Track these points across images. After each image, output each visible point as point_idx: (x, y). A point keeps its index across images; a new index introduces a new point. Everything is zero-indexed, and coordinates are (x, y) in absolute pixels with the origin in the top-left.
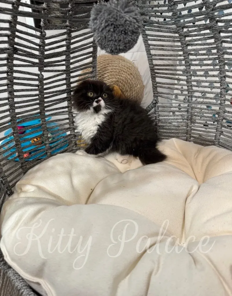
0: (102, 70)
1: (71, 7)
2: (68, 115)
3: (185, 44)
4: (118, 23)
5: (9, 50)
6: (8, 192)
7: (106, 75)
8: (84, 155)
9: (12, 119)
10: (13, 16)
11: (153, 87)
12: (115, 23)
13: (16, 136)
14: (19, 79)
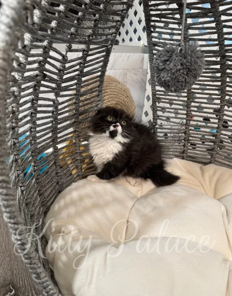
1: (93, 33)
2: (76, 140)
5: (39, 77)
7: (105, 98)
8: (97, 181)
10: (50, 41)
11: (153, 111)
14: (41, 106)
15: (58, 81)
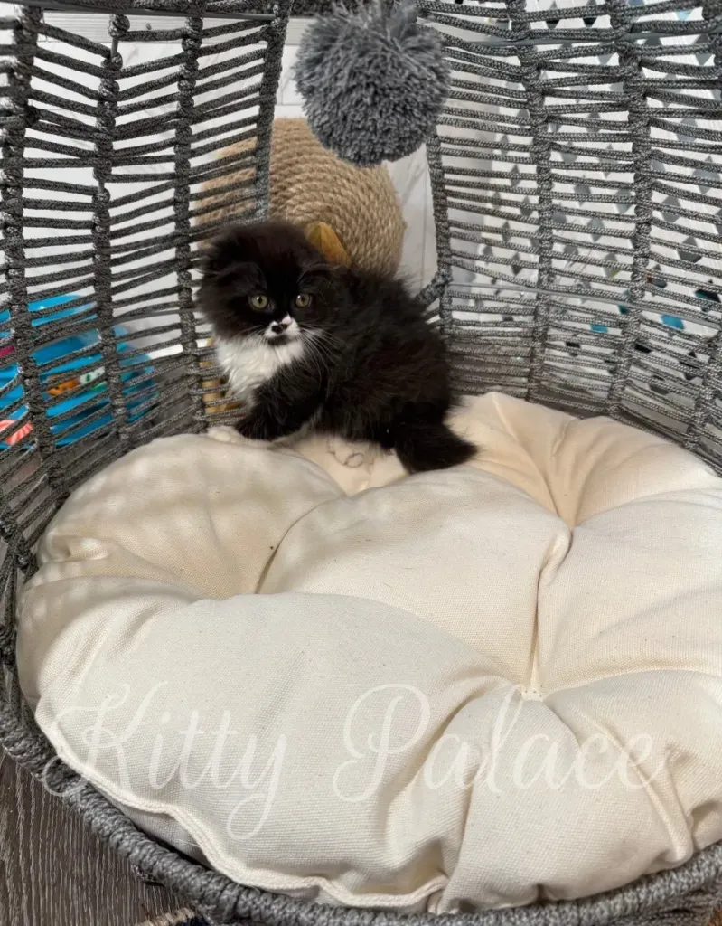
0: (282, 172)
2: (181, 314)
3: (542, 117)
4: (388, 82)
5: (12, 117)
6: (22, 560)
7: (292, 190)
8: (233, 441)
9: (20, 335)
10: (30, 7)
11: (437, 236)
12: (377, 82)
13: (32, 387)
14: (39, 206)
15: (98, 131)
